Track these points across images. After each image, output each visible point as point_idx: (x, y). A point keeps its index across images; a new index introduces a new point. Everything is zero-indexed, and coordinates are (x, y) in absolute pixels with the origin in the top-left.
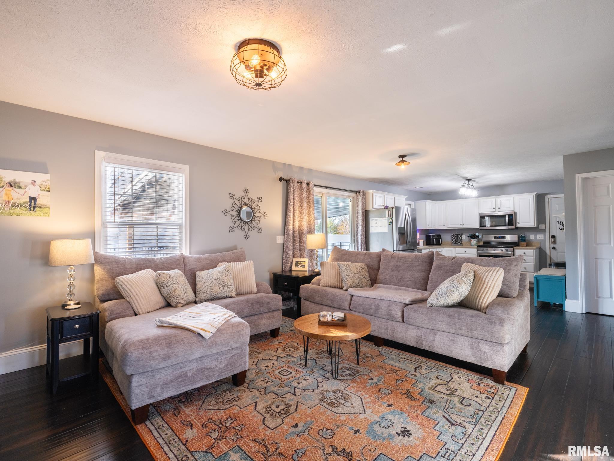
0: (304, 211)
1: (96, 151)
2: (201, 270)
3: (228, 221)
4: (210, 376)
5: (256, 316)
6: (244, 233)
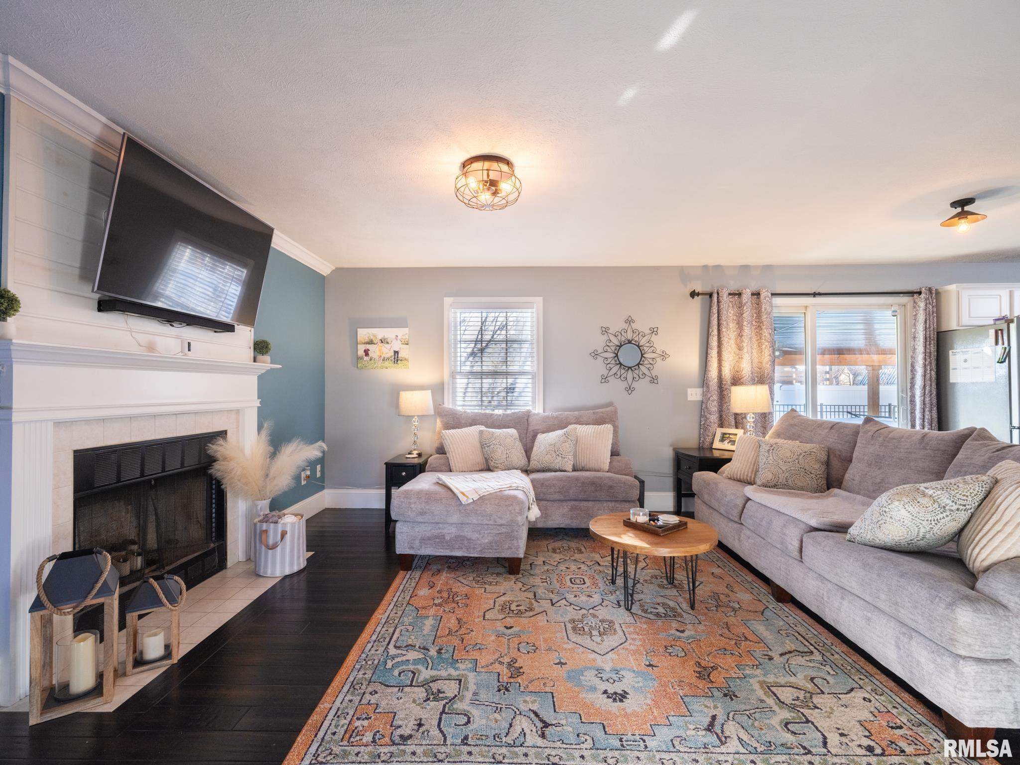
0: (745, 345)
1: (444, 298)
3: (599, 367)
5: (590, 503)
6: (625, 384)
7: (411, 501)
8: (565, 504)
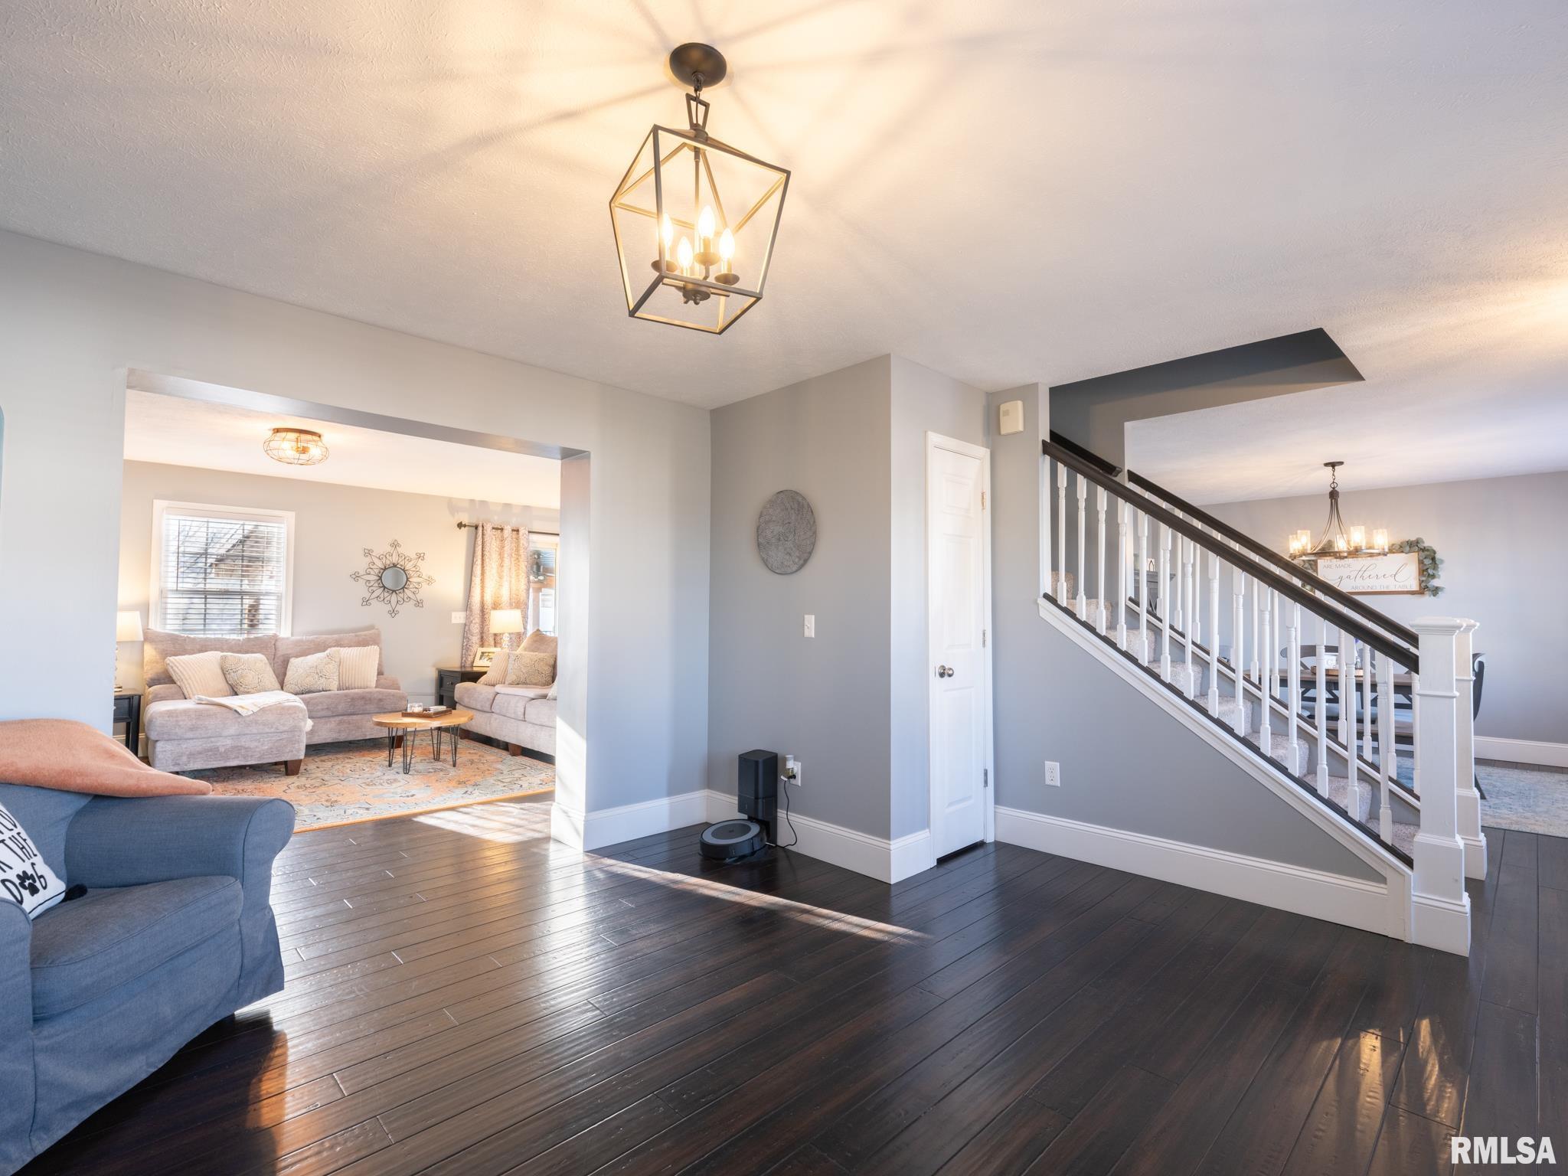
0: (504, 574)
1: (155, 501)
2: (297, 656)
3: (361, 590)
4: (248, 756)
6: (388, 608)
7: (179, 719)
8: (332, 719)
